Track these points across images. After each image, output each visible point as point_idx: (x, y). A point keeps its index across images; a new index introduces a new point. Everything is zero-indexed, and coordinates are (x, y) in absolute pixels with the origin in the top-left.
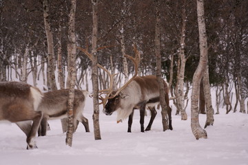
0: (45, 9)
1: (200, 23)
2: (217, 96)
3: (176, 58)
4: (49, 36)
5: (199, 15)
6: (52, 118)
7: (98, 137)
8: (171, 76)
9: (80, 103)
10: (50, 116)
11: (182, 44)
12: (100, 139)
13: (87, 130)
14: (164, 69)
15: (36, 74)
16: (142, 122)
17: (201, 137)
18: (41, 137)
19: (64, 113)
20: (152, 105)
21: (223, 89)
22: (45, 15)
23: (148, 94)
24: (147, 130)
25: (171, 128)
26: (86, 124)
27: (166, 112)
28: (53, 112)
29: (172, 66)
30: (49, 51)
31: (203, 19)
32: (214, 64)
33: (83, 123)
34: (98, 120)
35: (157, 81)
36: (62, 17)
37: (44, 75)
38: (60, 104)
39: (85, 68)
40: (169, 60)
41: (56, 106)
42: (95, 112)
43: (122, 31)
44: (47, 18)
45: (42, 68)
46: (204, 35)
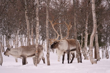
0: (26, 10)
1: (93, 13)
2: (102, 52)
3: (84, 35)
4: (27, 21)
5: (93, 10)
6: (29, 57)
7: (49, 64)
8: (82, 43)
9: (42, 51)
10: (28, 56)
11: (86, 28)
12: (50, 65)
13: (44, 63)
14: (79, 40)
15: (22, 43)
16: (68, 59)
17: (94, 63)
18: (24, 65)
19: (34, 55)
20: (73, 52)
21: (105, 49)
22: (26, 12)
23: (71, 47)
24: (71, 63)
25: (81, 62)
26: (44, 60)
27: (79, 55)
28: (29, 54)
29: (82, 38)
30: (27, 28)
31: (95, 11)
32: (101, 37)
33: (43, 59)
34: (49, 57)
35: (75, 41)
36: (34, 15)
37: (26, 43)
38: (32, 51)
39: (44, 40)
40: (81, 35)
41: (31, 52)
42: (47, 53)
43: (60, 22)
44: (27, 14)
45: (25, 41)
46: (95, 18)
